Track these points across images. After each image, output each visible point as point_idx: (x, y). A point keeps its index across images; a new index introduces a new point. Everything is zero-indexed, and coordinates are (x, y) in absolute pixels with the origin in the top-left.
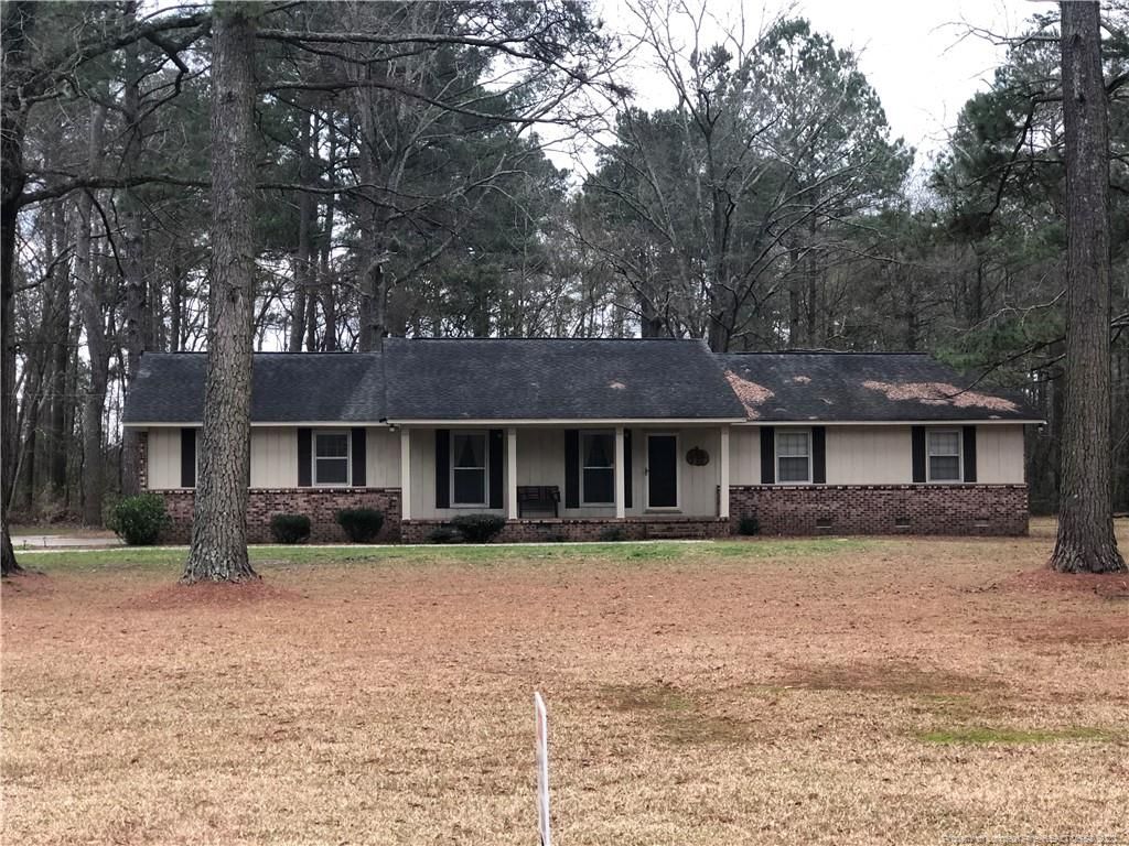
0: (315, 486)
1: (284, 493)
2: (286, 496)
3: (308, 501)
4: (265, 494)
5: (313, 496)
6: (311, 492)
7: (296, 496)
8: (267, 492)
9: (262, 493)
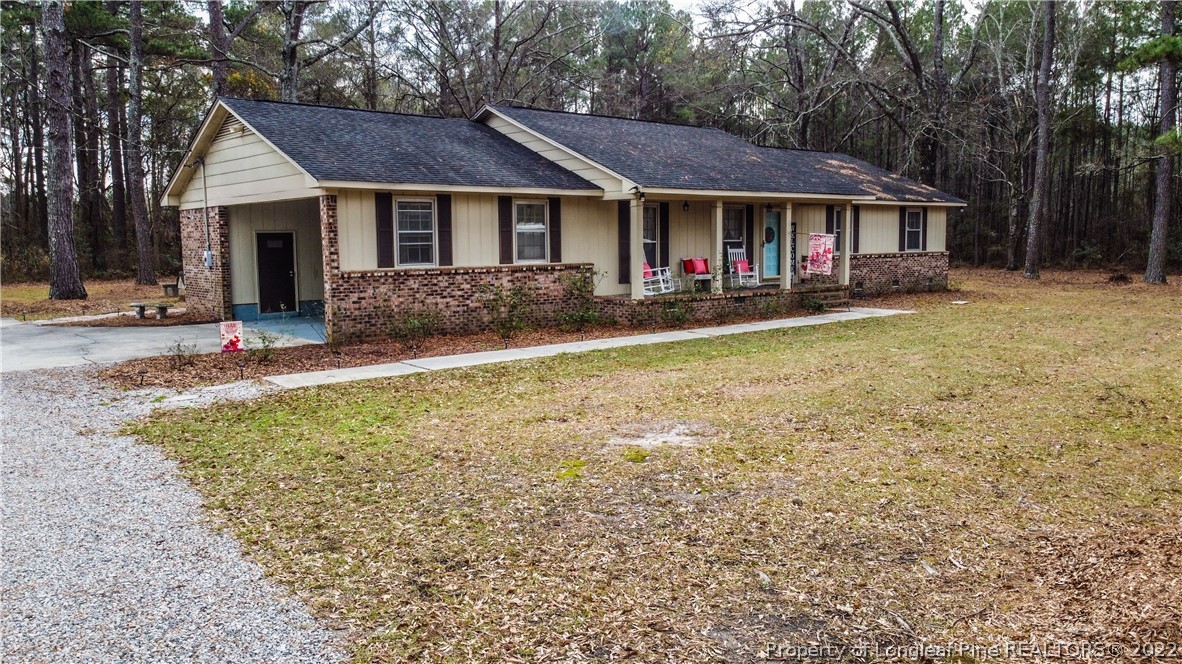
0: (517, 263)
1: (488, 272)
2: (491, 276)
3: (512, 281)
4: (471, 274)
5: (517, 275)
6: (514, 271)
7: (500, 275)
8: (473, 271)
9: (467, 273)
